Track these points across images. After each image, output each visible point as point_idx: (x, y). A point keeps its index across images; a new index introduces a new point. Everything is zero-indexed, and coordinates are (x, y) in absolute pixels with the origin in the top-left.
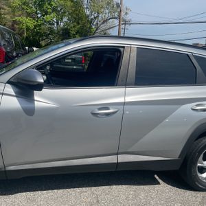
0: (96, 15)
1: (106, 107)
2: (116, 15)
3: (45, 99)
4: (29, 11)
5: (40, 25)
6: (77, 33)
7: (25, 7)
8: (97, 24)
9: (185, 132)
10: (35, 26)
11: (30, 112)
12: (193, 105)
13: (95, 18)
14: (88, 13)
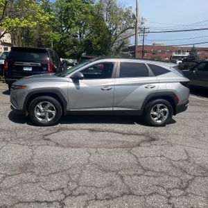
0: (114, 26)
1: (107, 86)
2: (132, 25)
3: (84, 83)
4: (55, 25)
5: (65, 38)
6: (98, 44)
7: (52, 22)
8: (116, 34)
9: (143, 98)
10: (61, 39)
11: (78, 88)
12: (146, 85)
13: (114, 29)
14: (107, 24)
